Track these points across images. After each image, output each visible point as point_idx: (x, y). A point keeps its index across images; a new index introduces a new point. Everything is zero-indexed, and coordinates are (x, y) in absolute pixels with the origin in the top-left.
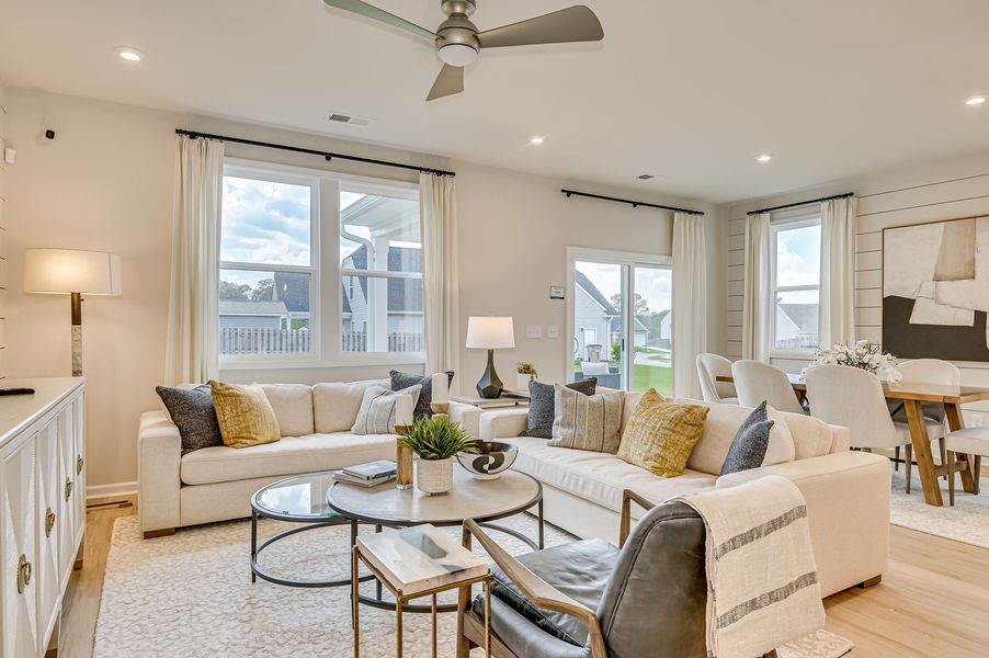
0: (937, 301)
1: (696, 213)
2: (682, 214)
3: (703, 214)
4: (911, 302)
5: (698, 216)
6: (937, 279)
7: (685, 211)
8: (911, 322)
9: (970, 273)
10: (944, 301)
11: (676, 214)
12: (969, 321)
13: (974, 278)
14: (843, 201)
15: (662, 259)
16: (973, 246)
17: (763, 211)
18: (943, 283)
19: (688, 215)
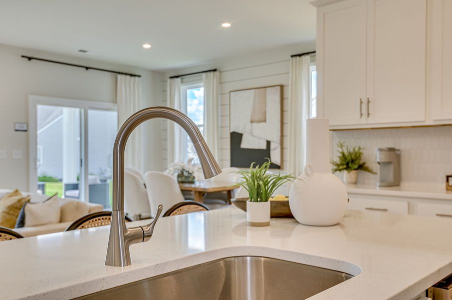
0: (251, 134)
1: (135, 76)
2: (123, 76)
3: (140, 76)
4: (240, 135)
5: (137, 78)
6: (252, 122)
7: (126, 74)
8: (241, 147)
9: (264, 119)
10: (255, 135)
11: (119, 76)
12: (264, 146)
13: (265, 121)
14: (212, 73)
15: (110, 105)
16: (265, 104)
17: (177, 77)
18: (254, 124)
19: (128, 77)
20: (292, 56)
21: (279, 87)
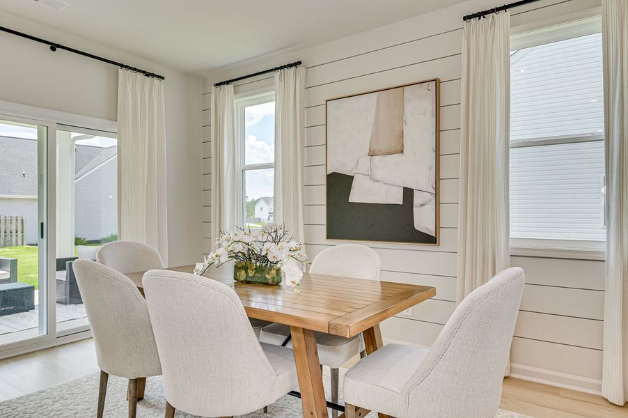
0: (371, 177)
1: (153, 75)
3: (163, 78)
4: (349, 179)
5: (156, 80)
6: (372, 154)
7: (135, 70)
8: (351, 200)
9: (399, 148)
10: (378, 177)
11: (122, 71)
12: (398, 199)
13: (402, 152)
16: (401, 118)
17: (228, 82)
18: (377, 158)
19: (139, 75)
20: (466, 18)
21: (433, 84)
